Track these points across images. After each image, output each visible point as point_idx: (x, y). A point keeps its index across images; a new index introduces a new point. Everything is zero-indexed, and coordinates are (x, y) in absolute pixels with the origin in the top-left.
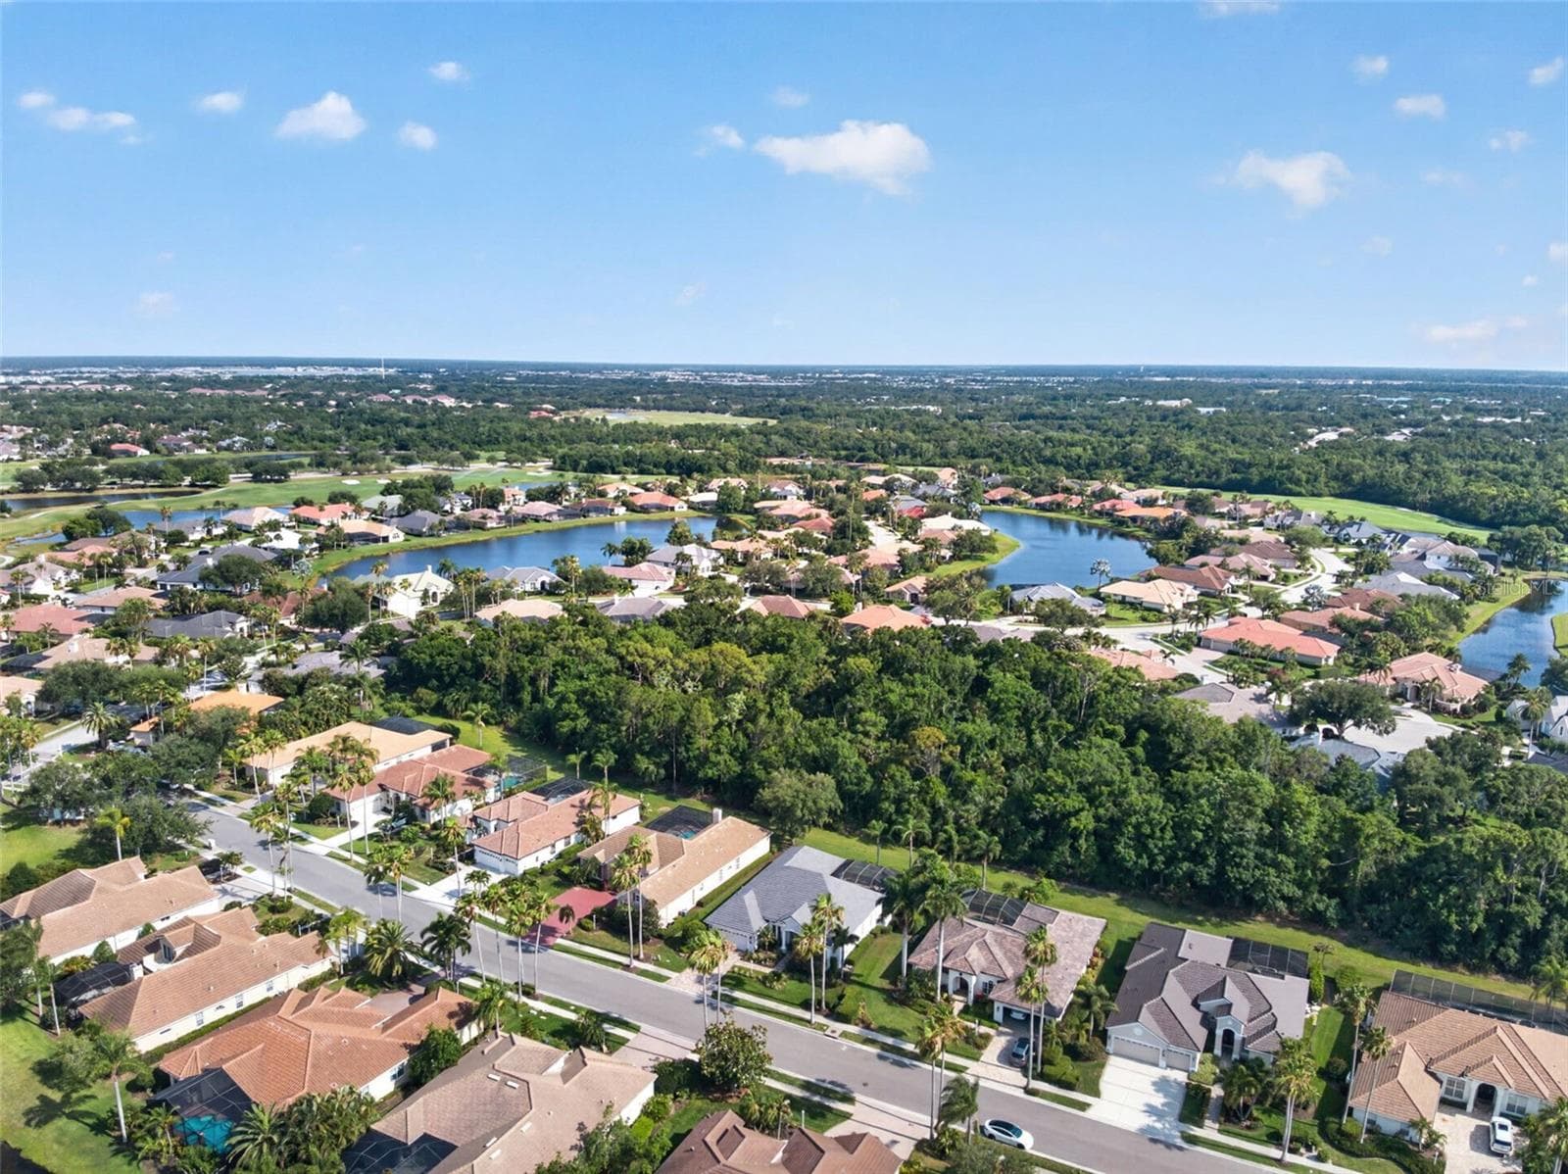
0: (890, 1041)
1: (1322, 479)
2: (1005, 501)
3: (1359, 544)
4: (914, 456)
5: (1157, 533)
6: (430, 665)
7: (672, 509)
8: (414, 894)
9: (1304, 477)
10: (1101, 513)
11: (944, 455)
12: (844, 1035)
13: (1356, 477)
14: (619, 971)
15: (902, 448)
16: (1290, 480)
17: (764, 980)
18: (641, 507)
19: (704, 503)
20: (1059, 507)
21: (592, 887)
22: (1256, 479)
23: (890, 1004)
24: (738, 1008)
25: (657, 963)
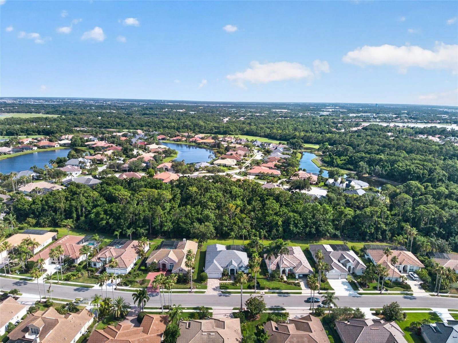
0: (277, 291)
1: (237, 130)
2: (163, 139)
3: (258, 146)
4: (123, 126)
5: (210, 147)
6: (31, 208)
7: (54, 146)
8: (93, 288)
9: (234, 130)
10: (192, 142)
11: (133, 126)
12: (265, 293)
13: (245, 130)
14: (188, 294)
15: (118, 124)
16: (230, 131)
17: (233, 284)
18: (42, 146)
19: (65, 144)
20: (180, 140)
21: (155, 271)
22: (222, 131)
23: (269, 281)
24: (232, 294)
25: (197, 288)
